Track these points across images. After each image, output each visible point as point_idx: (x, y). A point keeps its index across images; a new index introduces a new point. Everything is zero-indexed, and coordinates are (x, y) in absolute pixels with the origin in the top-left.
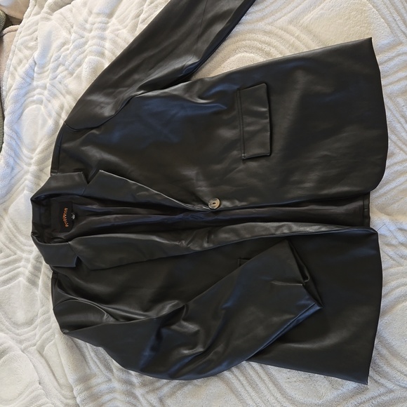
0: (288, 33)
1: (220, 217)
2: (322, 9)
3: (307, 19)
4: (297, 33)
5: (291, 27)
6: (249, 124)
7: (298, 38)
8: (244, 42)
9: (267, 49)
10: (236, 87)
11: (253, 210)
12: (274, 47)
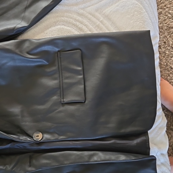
0: (95, 17)
1: (43, 147)
2: (118, 6)
3: (107, 11)
4: (102, 19)
5: (97, 14)
6: (67, 78)
7: (101, 22)
8: (63, 18)
9: (80, 26)
10: (57, 50)
11: (70, 142)
12: (85, 25)
